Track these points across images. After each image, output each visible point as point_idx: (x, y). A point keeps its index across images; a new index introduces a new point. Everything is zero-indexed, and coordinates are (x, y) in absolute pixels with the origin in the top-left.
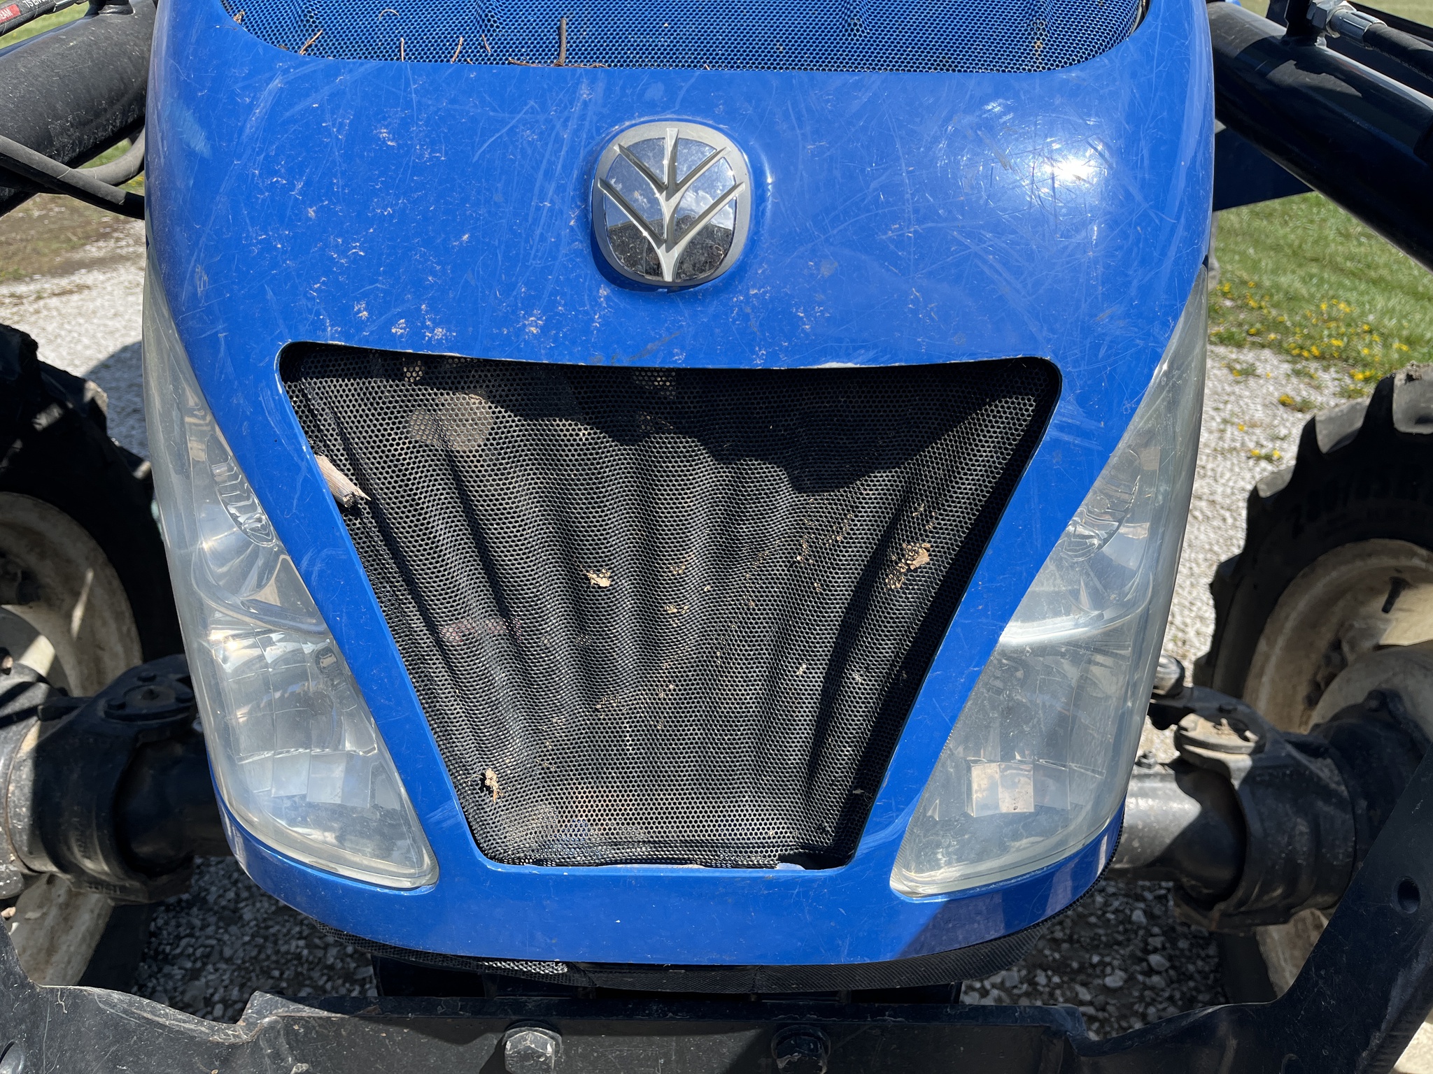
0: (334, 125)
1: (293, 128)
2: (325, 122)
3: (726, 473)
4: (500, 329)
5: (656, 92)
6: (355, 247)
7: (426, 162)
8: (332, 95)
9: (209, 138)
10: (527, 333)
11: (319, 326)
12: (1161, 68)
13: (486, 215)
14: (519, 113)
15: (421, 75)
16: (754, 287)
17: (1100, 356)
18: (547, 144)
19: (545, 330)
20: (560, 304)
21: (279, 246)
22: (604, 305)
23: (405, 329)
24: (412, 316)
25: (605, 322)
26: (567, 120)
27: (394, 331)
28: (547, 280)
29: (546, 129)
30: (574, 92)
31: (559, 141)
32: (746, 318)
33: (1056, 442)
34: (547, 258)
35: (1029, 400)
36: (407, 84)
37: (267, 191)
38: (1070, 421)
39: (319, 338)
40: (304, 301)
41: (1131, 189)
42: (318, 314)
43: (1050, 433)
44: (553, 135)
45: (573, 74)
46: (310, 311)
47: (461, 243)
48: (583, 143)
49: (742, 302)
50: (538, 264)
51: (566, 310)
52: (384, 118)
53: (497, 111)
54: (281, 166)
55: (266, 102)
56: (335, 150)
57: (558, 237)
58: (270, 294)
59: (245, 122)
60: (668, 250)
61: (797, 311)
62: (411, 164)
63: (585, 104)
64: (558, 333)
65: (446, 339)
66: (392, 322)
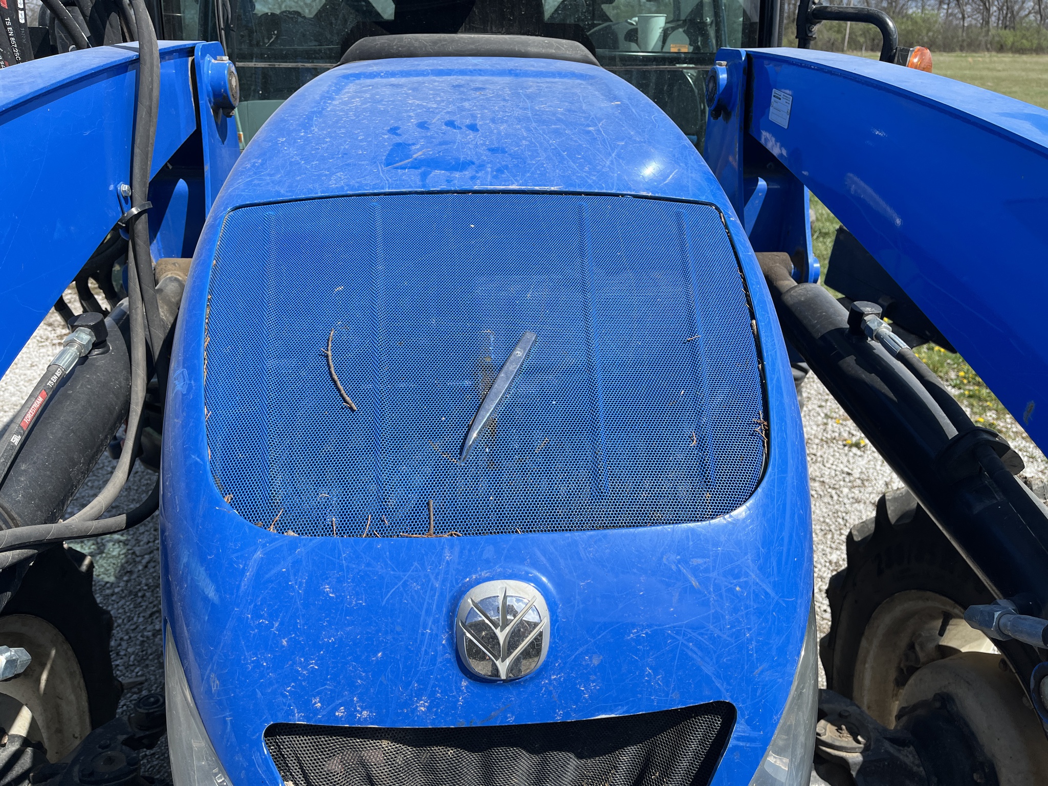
0: (296, 583)
1: (271, 586)
2: (291, 581)
3: (536, 759)
4: (402, 710)
5: (489, 552)
6: (312, 664)
7: (354, 606)
8: (294, 563)
9: (217, 590)
10: (419, 711)
11: (290, 713)
12: (779, 503)
13: (392, 640)
14: (408, 571)
15: (348, 547)
16: (554, 674)
17: (758, 695)
18: (426, 592)
19: (429, 708)
20: (438, 692)
21: (265, 664)
22: (465, 691)
23: (344, 713)
24: (348, 705)
25: (466, 701)
26: (438, 574)
27: (337, 714)
28: (430, 678)
29: (426, 581)
30: (441, 556)
31: (433, 589)
32: (550, 693)
33: (736, 747)
34: (430, 665)
35: (718, 718)
36: (340, 555)
37: (256, 628)
38: (743, 734)
39: (290, 720)
40: (280, 699)
41: (768, 590)
42: (290, 706)
43: (732, 742)
44: (430, 584)
45: (440, 542)
46: (285, 704)
47: (377, 659)
48: (448, 590)
49: (547, 684)
50: (425, 669)
51: (442, 695)
52: (327, 578)
53: (396, 571)
54: (265, 611)
55: (253, 567)
56: (298, 600)
57: (436, 651)
58: (259, 694)
59: (240, 582)
60: (503, 661)
61: (580, 687)
62: (344, 608)
63: (448, 563)
64: (438, 710)
65: (369, 718)
66: (336, 709)
